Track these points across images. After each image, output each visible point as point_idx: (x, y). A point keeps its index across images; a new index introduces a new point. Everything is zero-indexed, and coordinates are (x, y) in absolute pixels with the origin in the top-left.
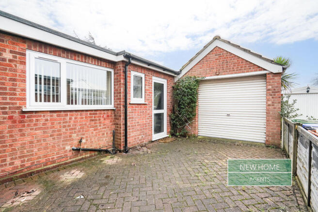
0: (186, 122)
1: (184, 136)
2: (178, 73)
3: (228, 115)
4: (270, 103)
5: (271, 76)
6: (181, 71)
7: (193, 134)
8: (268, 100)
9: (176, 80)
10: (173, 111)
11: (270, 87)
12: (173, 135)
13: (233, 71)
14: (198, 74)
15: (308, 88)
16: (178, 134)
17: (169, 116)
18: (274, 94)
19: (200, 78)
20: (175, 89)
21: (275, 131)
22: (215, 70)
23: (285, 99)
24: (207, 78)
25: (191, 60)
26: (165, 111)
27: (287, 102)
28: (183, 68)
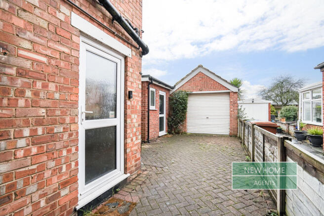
0: (179, 123)
1: (178, 133)
2: (173, 88)
3: (207, 118)
4: (232, 110)
5: (232, 93)
6: (175, 86)
7: (184, 131)
8: (231, 108)
9: (171, 93)
10: (169, 115)
11: (232, 100)
12: (169, 132)
13: (210, 89)
14: (187, 89)
15: (253, 100)
16: (173, 132)
17: (167, 119)
18: (234, 104)
19: (189, 92)
20: (170, 99)
21: (235, 126)
22: (199, 88)
23: (239, 108)
24: (194, 92)
25: (183, 79)
26: (164, 115)
27: (241, 109)
28: (177, 84)
